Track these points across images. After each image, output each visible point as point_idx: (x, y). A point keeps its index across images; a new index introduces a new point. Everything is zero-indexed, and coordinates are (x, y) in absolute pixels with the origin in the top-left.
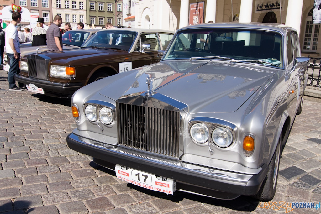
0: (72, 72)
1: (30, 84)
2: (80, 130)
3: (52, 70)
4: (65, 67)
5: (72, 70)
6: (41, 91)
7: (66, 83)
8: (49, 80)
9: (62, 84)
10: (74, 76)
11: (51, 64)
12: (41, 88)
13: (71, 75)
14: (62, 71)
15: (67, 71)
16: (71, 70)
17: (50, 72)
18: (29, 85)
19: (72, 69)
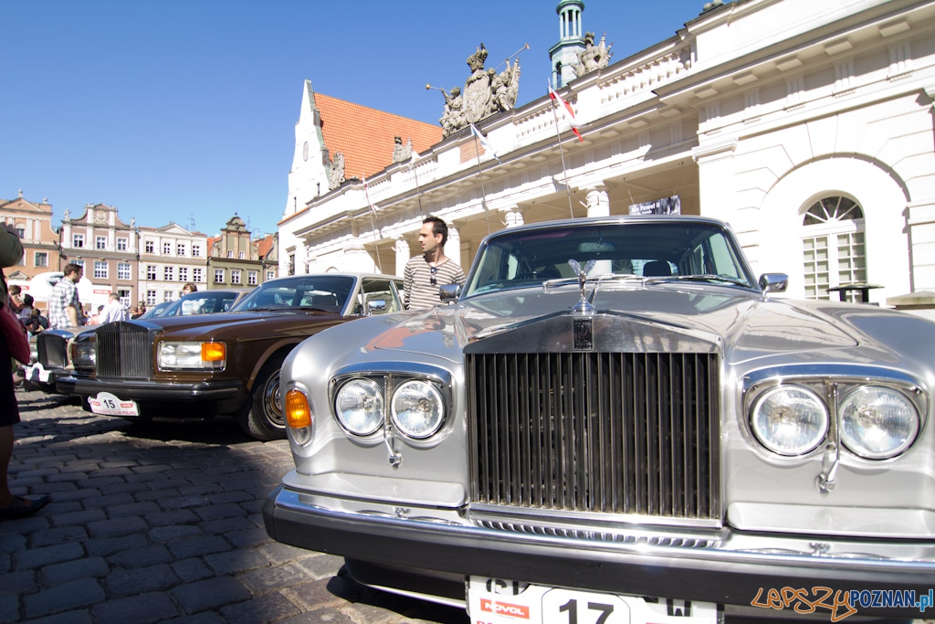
0: (218, 354)
1: (99, 395)
2: (309, 475)
3: (164, 354)
4: (201, 343)
5: (219, 350)
6: (132, 409)
7: (201, 382)
8: (155, 378)
9: (191, 385)
10: (223, 364)
11: (160, 340)
12: (131, 402)
13: (216, 361)
14: (193, 354)
15: (204, 353)
16: (214, 349)
17: (159, 359)
18: (96, 397)
19: (218, 346)
